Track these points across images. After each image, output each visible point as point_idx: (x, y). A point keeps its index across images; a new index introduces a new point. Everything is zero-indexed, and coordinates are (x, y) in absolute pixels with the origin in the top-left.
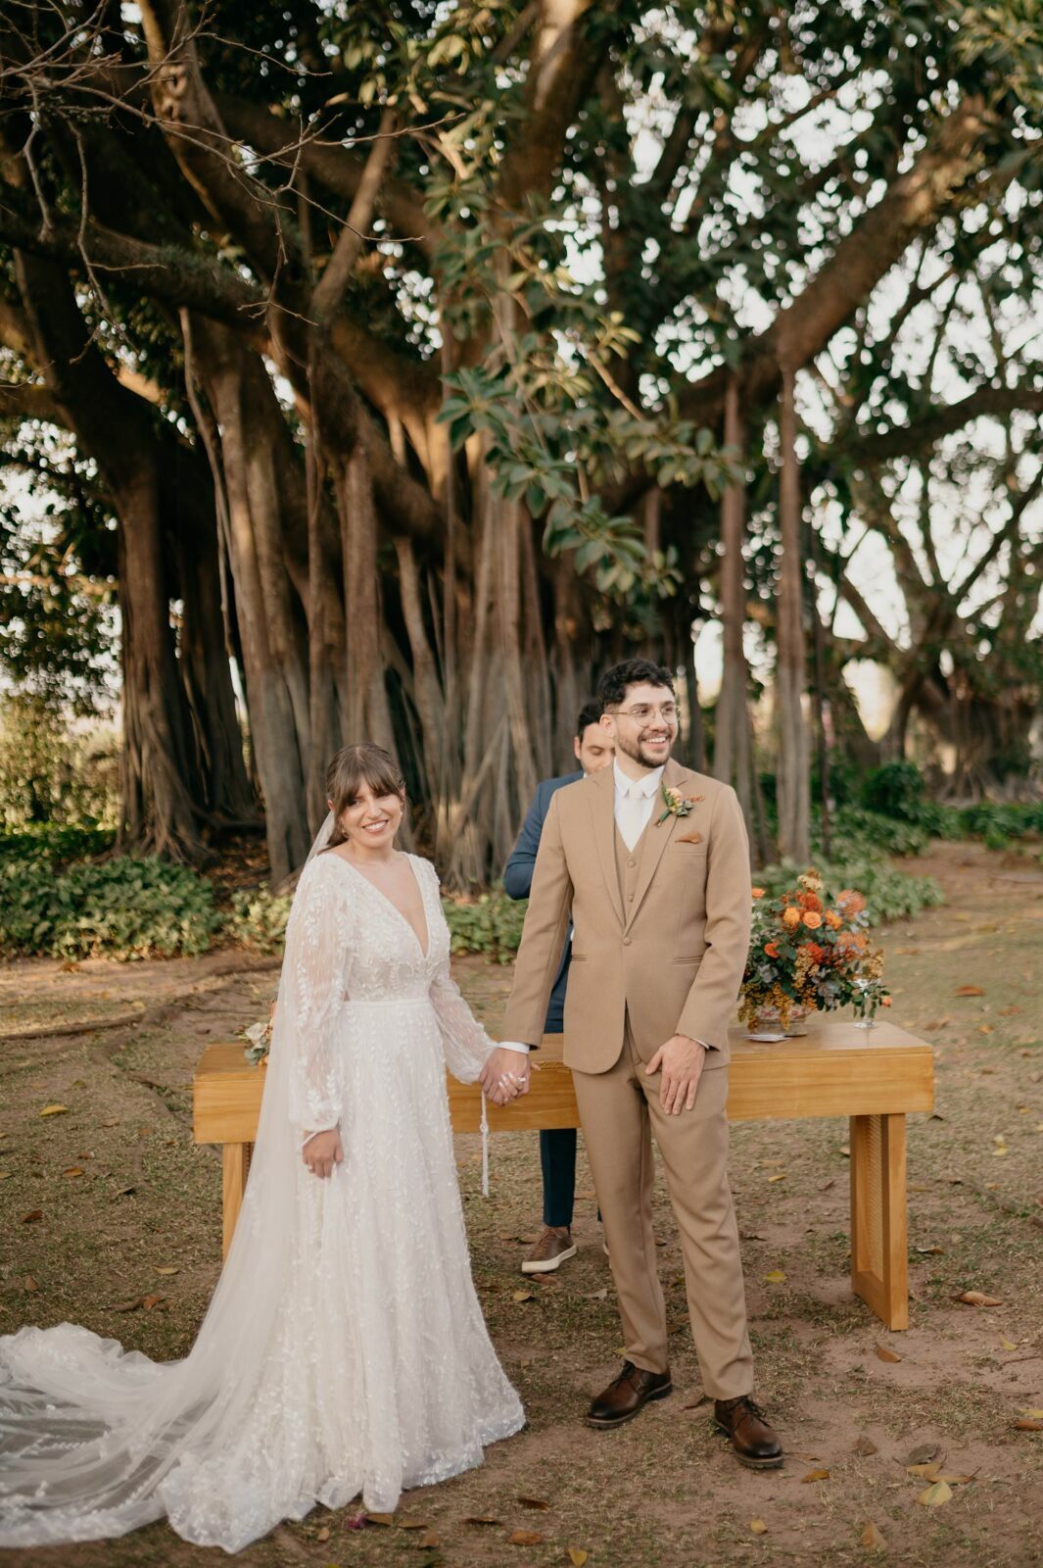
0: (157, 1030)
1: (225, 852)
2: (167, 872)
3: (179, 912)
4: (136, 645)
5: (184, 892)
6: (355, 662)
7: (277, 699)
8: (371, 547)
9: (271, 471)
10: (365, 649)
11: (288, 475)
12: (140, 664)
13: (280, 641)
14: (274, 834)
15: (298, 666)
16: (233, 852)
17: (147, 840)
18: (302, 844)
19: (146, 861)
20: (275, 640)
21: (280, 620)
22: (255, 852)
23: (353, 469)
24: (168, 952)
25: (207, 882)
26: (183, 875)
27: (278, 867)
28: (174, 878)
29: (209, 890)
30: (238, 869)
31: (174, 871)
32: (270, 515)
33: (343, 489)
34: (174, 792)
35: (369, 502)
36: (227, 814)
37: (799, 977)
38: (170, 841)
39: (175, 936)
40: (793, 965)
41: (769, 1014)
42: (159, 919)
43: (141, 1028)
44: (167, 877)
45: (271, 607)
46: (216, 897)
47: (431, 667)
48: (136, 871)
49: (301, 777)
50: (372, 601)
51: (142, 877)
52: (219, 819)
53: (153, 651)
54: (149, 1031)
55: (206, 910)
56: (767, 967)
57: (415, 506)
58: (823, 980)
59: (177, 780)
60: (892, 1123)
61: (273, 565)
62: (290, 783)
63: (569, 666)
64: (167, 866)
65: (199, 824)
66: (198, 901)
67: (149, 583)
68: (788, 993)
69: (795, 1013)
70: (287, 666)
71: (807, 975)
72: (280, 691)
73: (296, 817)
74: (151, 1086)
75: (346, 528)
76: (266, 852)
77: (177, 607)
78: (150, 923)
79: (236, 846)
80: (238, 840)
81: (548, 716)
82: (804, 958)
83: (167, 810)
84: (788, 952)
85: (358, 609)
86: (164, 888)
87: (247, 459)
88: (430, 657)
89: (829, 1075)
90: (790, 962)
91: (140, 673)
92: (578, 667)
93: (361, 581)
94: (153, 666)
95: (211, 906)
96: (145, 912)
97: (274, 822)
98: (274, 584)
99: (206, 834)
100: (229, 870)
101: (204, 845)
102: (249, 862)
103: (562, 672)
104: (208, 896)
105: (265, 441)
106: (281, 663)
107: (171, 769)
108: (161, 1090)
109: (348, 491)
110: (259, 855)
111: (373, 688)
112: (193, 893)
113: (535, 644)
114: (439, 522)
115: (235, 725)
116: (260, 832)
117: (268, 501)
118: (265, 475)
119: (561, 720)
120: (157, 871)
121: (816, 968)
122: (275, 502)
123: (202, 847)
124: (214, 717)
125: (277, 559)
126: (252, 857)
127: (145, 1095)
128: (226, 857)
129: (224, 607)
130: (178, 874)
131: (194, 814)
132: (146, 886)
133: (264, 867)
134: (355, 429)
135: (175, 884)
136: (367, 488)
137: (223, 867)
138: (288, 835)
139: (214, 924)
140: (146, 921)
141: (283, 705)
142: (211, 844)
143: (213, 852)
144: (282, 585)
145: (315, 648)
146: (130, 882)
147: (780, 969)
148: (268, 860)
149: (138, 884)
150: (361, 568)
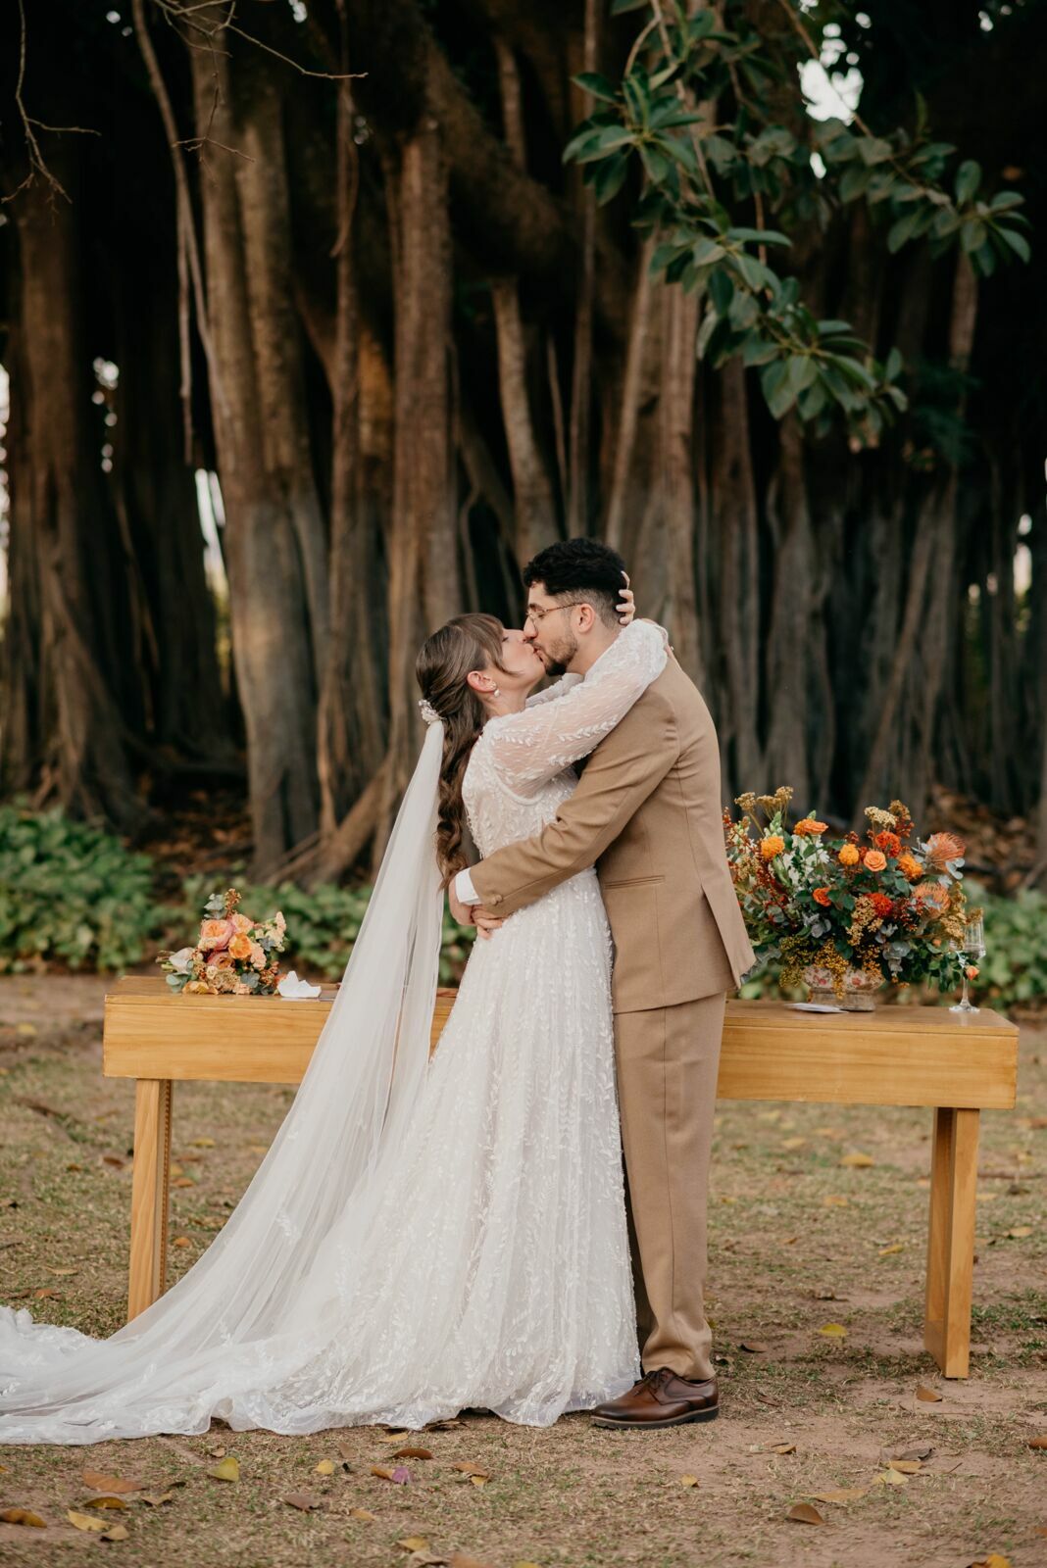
0: (55, 1056)
1: (178, 815)
2: (79, 838)
3: (94, 899)
4: (34, 440)
5: (102, 867)
6: (406, 493)
7: (275, 550)
8: (440, 294)
9: (278, 145)
10: (424, 471)
11: (309, 152)
12: (41, 478)
13: (283, 450)
14: (260, 784)
15: (313, 494)
16: (192, 817)
17: (44, 790)
18: (308, 805)
19: (44, 820)
20: (276, 447)
21: (285, 411)
22: (231, 819)
23: (414, 155)
24: (75, 962)
25: (144, 861)
26: (104, 845)
27: (266, 843)
28: (87, 848)
29: (145, 872)
30: (199, 846)
31: (89, 837)
32: (274, 225)
33: (397, 190)
34: (93, 706)
35: (442, 213)
36: (183, 749)
37: (855, 931)
38: (84, 792)
39: (85, 937)
40: (849, 916)
41: (823, 981)
42: (61, 908)
43: (32, 1052)
44: (76, 846)
45: (270, 387)
46: (157, 885)
47: (546, 507)
48: (24, 833)
49: (310, 689)
50: (439, 389)
51: (36, 842)
52: (169, 757)
53: (64, 456)
54: (43, 1056)
55: (139, 900)
56: (816, 916)
57: (526, 220)
58: (890, 940)
59: (99, 686)
60: (961, 1122)
61: (276, 313)
62: (291, 698)
63: (802, 517)
64: (78, 828)
65: (136, 765)
66: (126, 884)
67: (59, 332)
68: (841, 952)
69: (856, 982)
70: (295, 494)
71: (865, 930)
72: (280, 538)
73: (299, 756)
74: (45, 1112)
75: (401, 258)
76: (248, 820)
77: (109, 373)
78: (47, 916)
79: (197, 806)
80: (201, 796)
81: (753, 603)
82: (864, 911)
83: (81, 737)
84: (844, 901)
85: (415, 400)
86: (74, 864)
87: (237, 124)
88: (544, 488)
89: (882, 1054)
90: (847, 913)
91: (40, 492)
92: (817, 519)
93: (421, 352)
94: (64, 481)
95: (149, 896)
96: (37, 895)
97: (261, 762)
98: (277, 348)
99: (146, 784)
100: (183, 847)
101: (142, 801)
102: (220, 835)
103: (786, 525)
104: (143, 879)
105: (270, 91)
106: (285, 487)
107: (89, 666)
108: (59, 1117)
109: (406, 195)
110: (237, 824)
111: (434, 537)
112: (119, 872)
113: (735, 472)
114: (569, 248)
115: (206, 595)
116: (238, 784)
117: (271, 200)
118: (267, 151)
119: (779, 611)
120: (60, 835)
121: (878, 923)
122: (283, 202)
123: (136, 803)
124: (167, 577)
125: (284, 304)
126: (225, 828)
127: (37, 1121)
128: (180, 824)
129: (186, 391)
130: (95, 842)
131: (126, 746)
132: (40, 859)
133: (243, 843)
134: (421, 87)
135: (88, 858)
136: (438, 191)
137: (174, 841)
138: (284, 787)
139: (150, 922)
140: (40, 910)
141: (285, 560)
142: (155, 799)
143: (156, 814)
144: (291, 349)
145: (340, 465)
146: (16, 850)
147: (834, 922)
148: (249, 834)
149: (28, 854)
150: (422, 332)
